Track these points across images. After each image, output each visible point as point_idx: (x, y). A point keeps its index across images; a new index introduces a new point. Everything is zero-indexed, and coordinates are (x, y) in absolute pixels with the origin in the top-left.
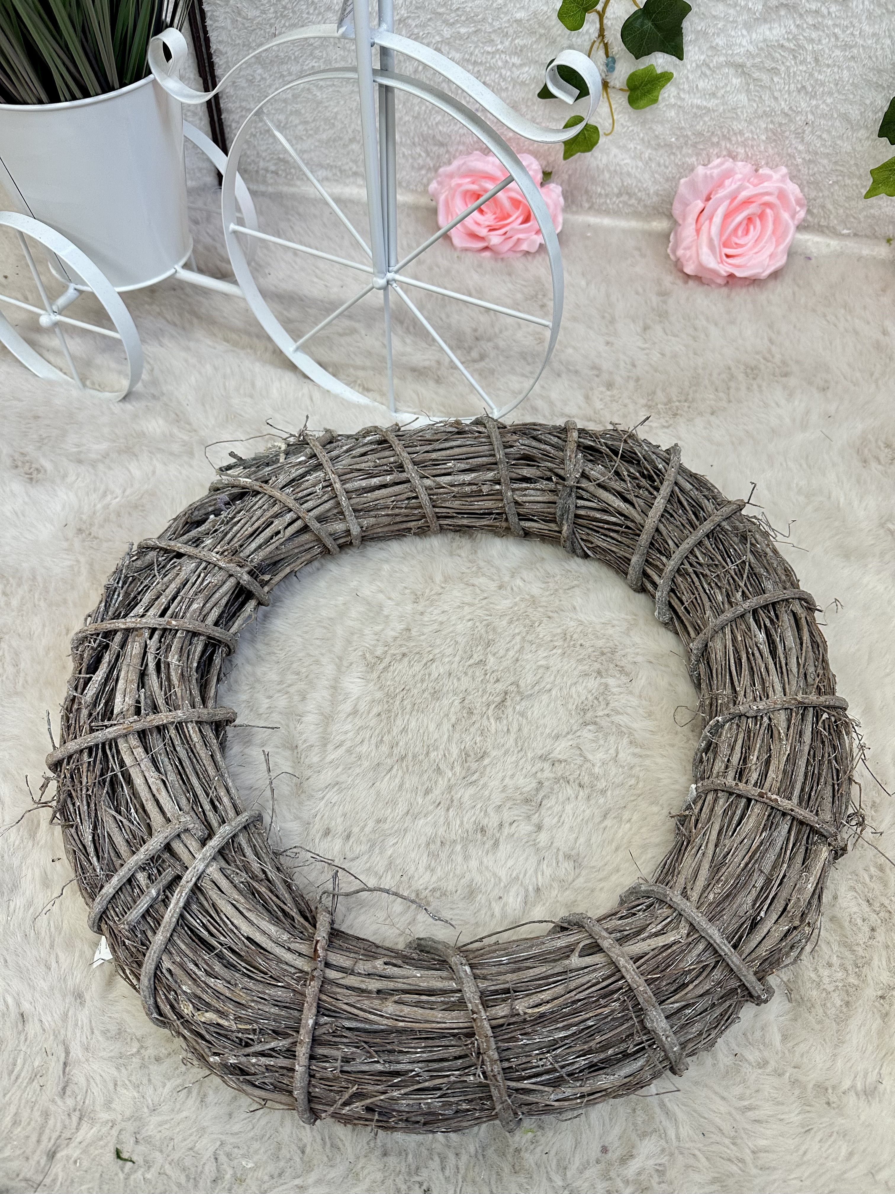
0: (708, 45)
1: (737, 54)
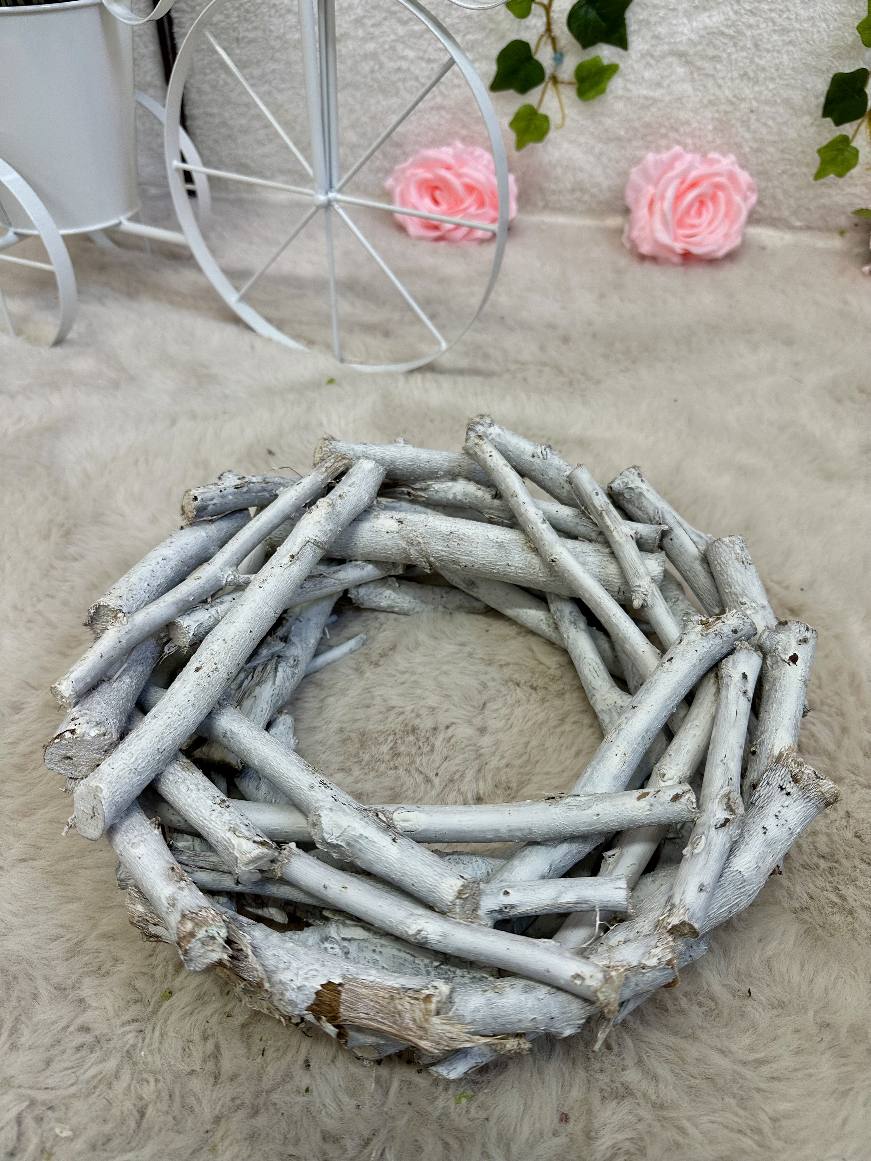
0: (651, 34)
1: (680, 42)
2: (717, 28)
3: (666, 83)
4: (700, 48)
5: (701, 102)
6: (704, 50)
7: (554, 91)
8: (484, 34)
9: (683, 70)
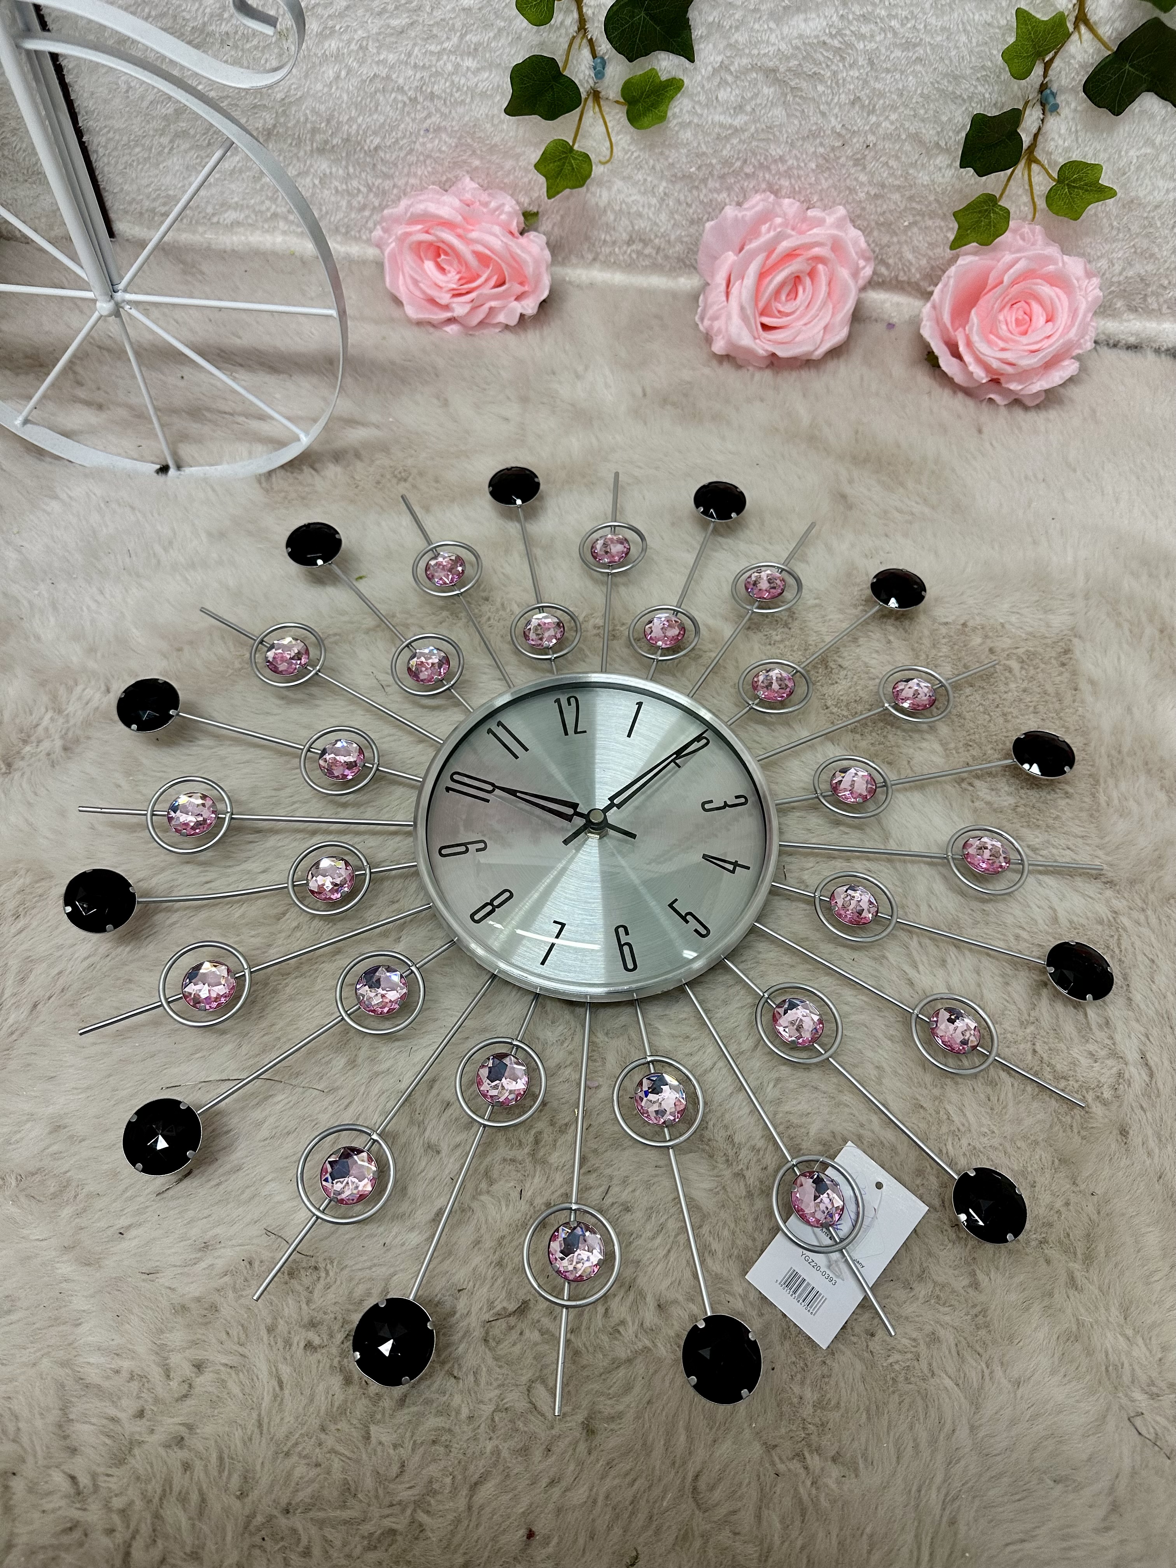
0: (725, 43)
1: (764, 55)
2: (817, 37)
3: (748, 108)
4: (793, 63)
5: (798, 132)
6: (800, 65)
7: (597, 109)
9: (772, 89)
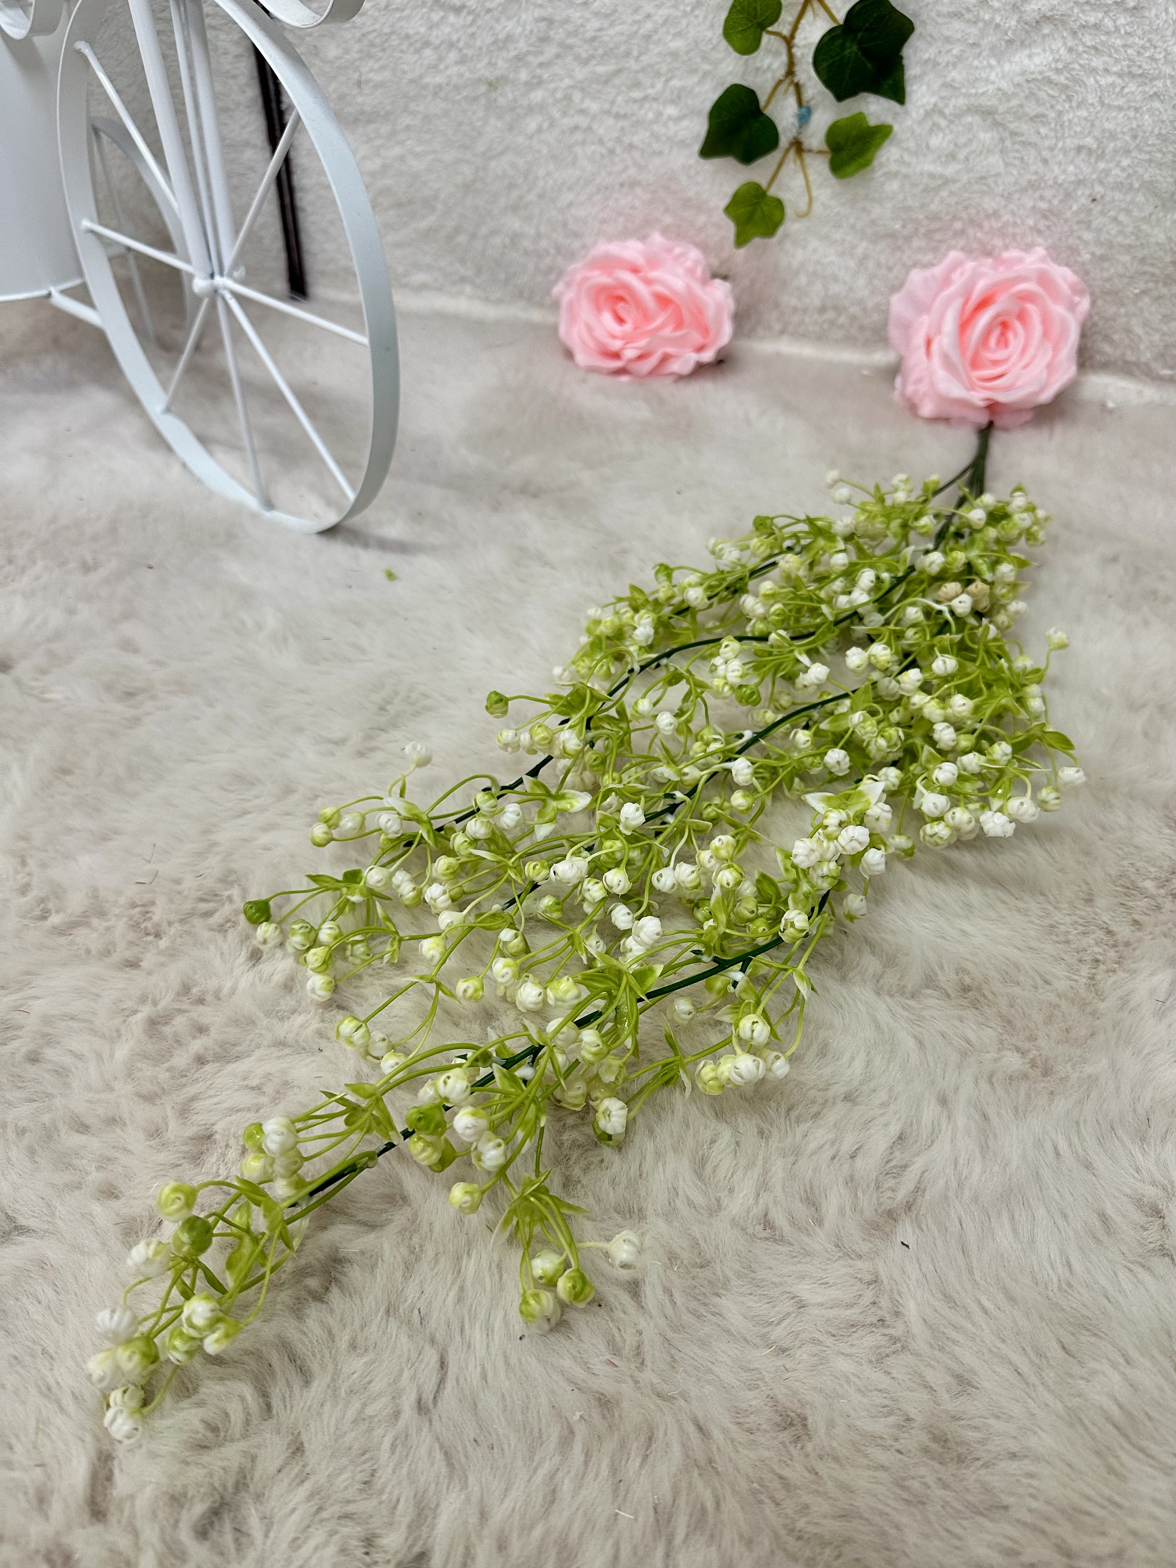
0: (940, 82)
1: (983, 94)
2: (1041, 73)
3: (961, 156)
4: (1014, 102)
5: (1016, 183)
6: (1021, 106)
7: (798, 162)
8: (696, 79)
9: (989, 135)
